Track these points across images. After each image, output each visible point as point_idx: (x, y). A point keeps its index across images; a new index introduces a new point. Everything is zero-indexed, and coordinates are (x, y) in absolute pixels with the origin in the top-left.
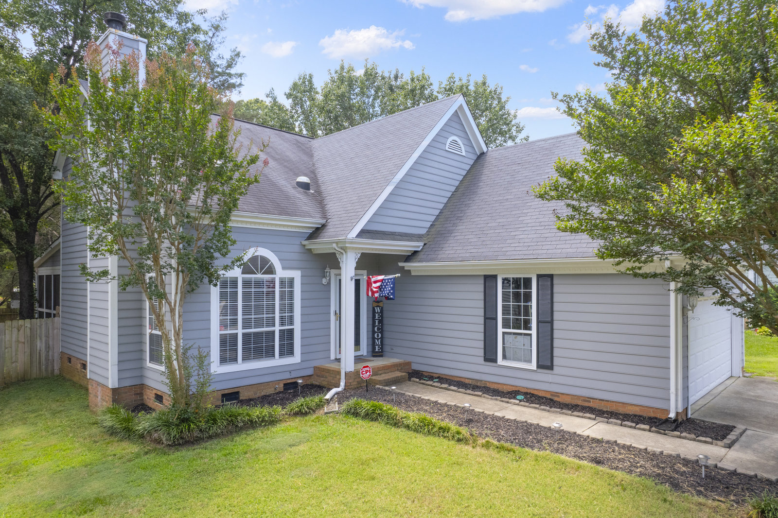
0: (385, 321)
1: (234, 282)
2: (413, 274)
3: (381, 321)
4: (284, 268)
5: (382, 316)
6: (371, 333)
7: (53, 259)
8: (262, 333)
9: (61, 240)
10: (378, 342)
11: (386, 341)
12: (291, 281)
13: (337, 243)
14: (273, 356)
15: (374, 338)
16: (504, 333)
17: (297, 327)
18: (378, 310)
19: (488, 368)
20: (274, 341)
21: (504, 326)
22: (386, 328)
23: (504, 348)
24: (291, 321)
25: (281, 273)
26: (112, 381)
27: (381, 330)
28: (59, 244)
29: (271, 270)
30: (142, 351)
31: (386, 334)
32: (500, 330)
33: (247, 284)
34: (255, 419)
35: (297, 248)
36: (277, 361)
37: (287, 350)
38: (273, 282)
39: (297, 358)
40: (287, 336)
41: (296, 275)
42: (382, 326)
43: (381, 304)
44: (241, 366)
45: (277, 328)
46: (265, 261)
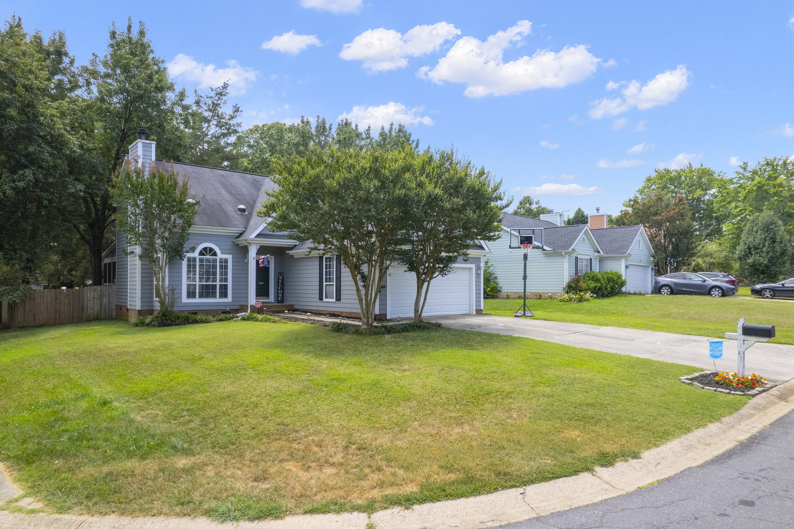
0: (285, 284)
1: (194, 259)
2: (295, 257)
3: (282, 284)
4: (222, 253)
5: (283, 281)
6: (276, 290)
7: (112, 253)
8: (209, 285)
9: (116, 241)
10: (280, 295)
11: (285, 295)
12: (226, 261)
13: (245, 240)
14: (216, 297)
15: (278, 293)
16: (326, 285)
17: (230, 283)
18: (281, 278)
19: (320, 304)
20: (216, 289)
21: (326, 282)
22: (285, 288)
23: (326, 293)
24: (226, 280)
25: (220, 255)
26: (138, 307)
27: (283, 289)
28: (115, 244)
29: (215, 254)
30: (153, 293)
31: (285, 291)
32: (325, 283)
33: (201, 260)
34: (198, 319)
35: (230, 244)
36: (218, 300)
37: (224, 294)
38: (215, 261)
39: (229, 299)
40: (224, 288)
41: (229, 257)
42: (283, 286)
43: (282, 275)
44: (197, 300)
45: (218, 283)
46: (211, 250)
